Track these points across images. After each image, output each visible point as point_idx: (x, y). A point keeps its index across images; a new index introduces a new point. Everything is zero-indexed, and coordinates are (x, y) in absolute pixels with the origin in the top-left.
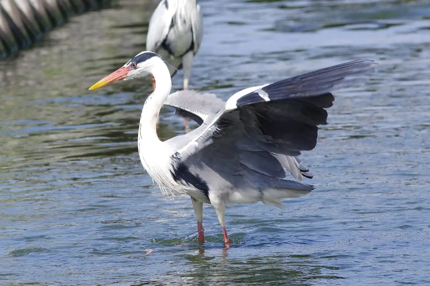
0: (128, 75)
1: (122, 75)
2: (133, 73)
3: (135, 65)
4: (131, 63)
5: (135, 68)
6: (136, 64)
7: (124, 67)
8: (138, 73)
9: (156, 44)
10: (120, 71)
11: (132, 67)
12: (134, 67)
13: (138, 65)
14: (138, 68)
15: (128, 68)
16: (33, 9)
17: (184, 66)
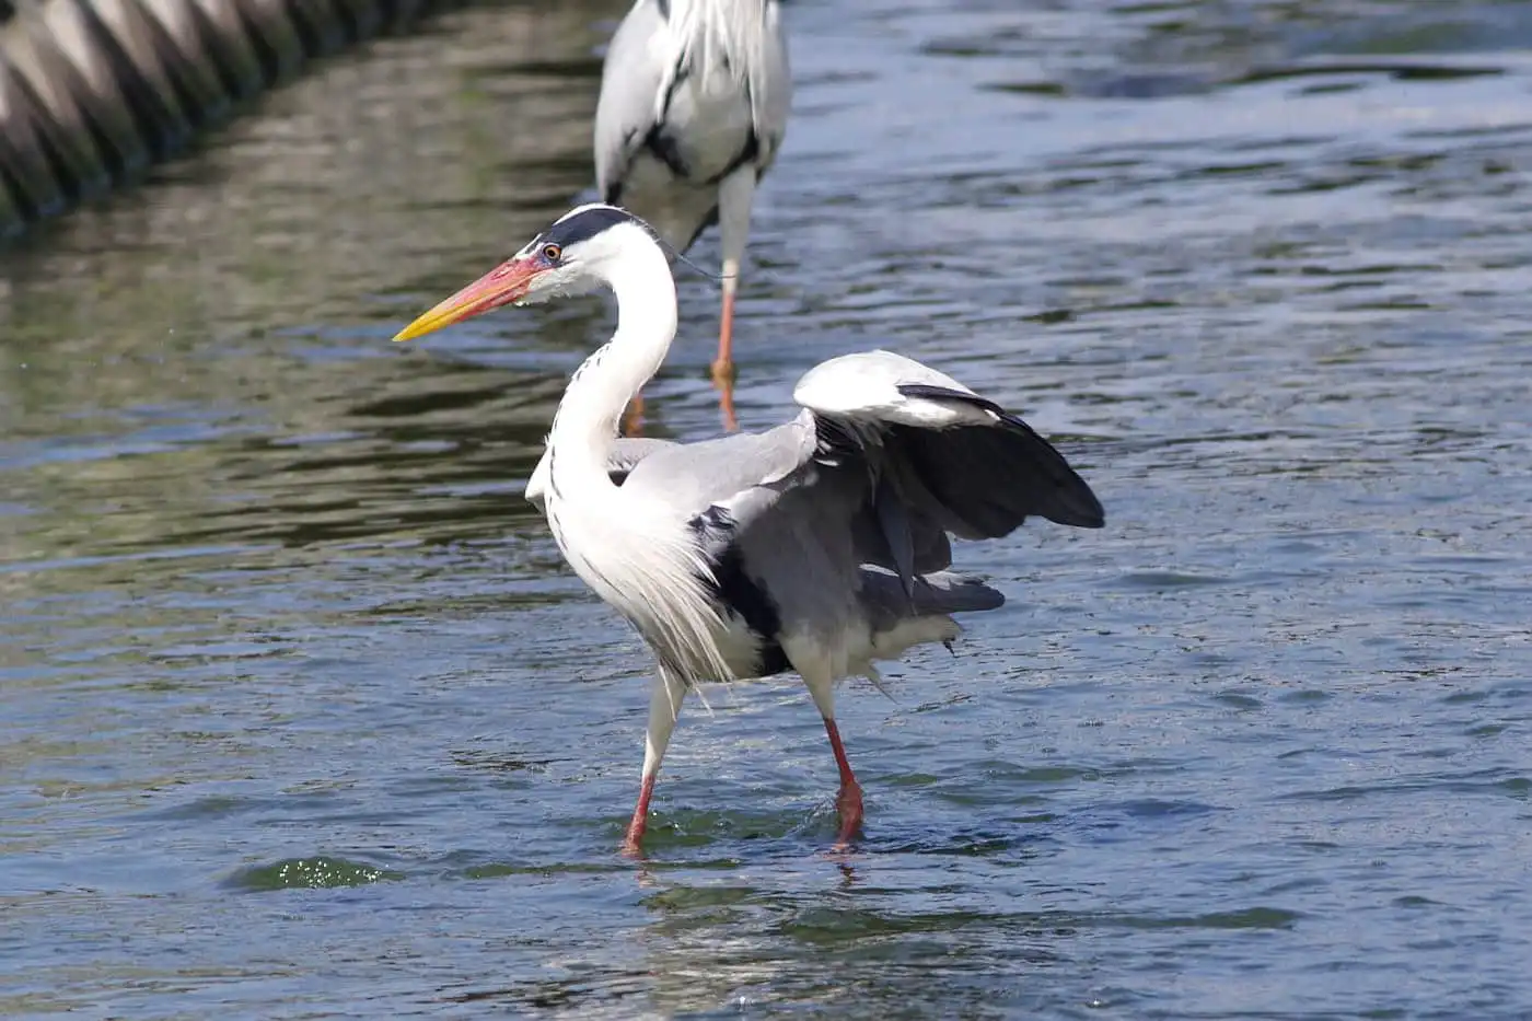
0: (532, 287)
1: (510, 288)
2: (548, 280)
3: (556, 252)
4: (540, 246)
5: (557, 263)
6: (560, 250)
7: (517, 261)
8: (567, 281)
10: (502, 273)
11: (546, 260)
12: (553, 258)
13: (566, 252)
14: (565, 264)
15: (531, 263)
16: (197, 15)
17: (725, 215)
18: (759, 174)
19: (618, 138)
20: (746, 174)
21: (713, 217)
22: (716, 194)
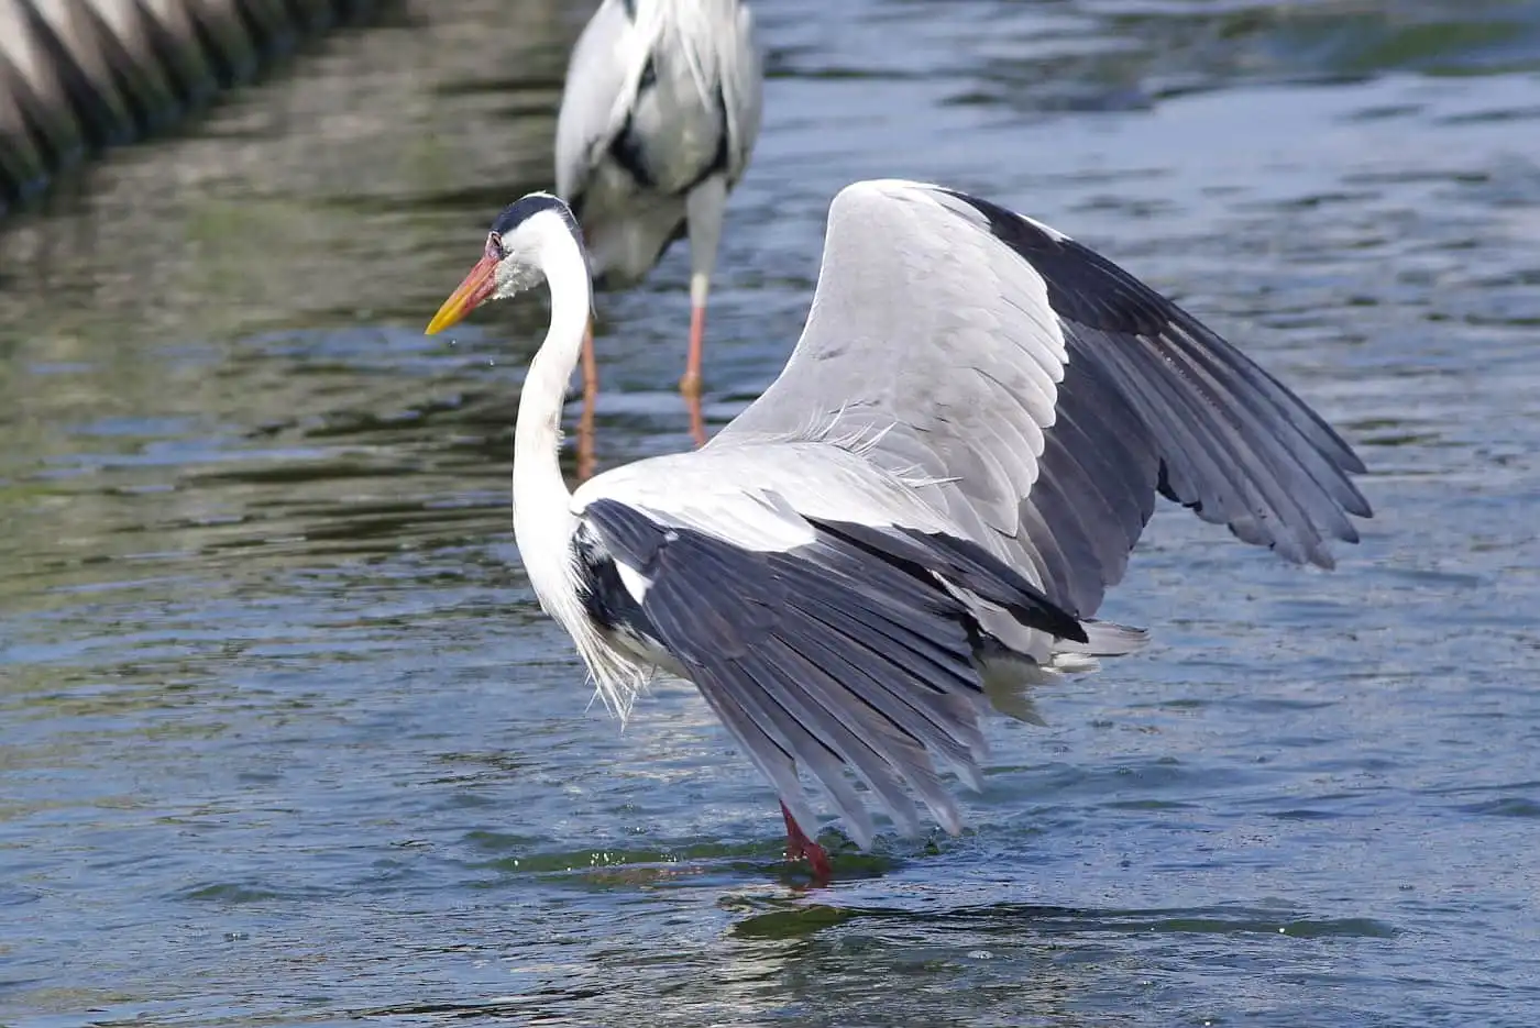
0: (497, 278)
1: (484, 280)
2: (504, 271)
3: (498, 242)
6: (500, 238)
8: (515, 271)
9: (590, 148)
14: (509, 253)
16: (145, 17)
17: (693, 230)
18: (729, 185)
19: (580, 146)
20: (715, 185)
21: (681, 231)
22: (683, 206)
